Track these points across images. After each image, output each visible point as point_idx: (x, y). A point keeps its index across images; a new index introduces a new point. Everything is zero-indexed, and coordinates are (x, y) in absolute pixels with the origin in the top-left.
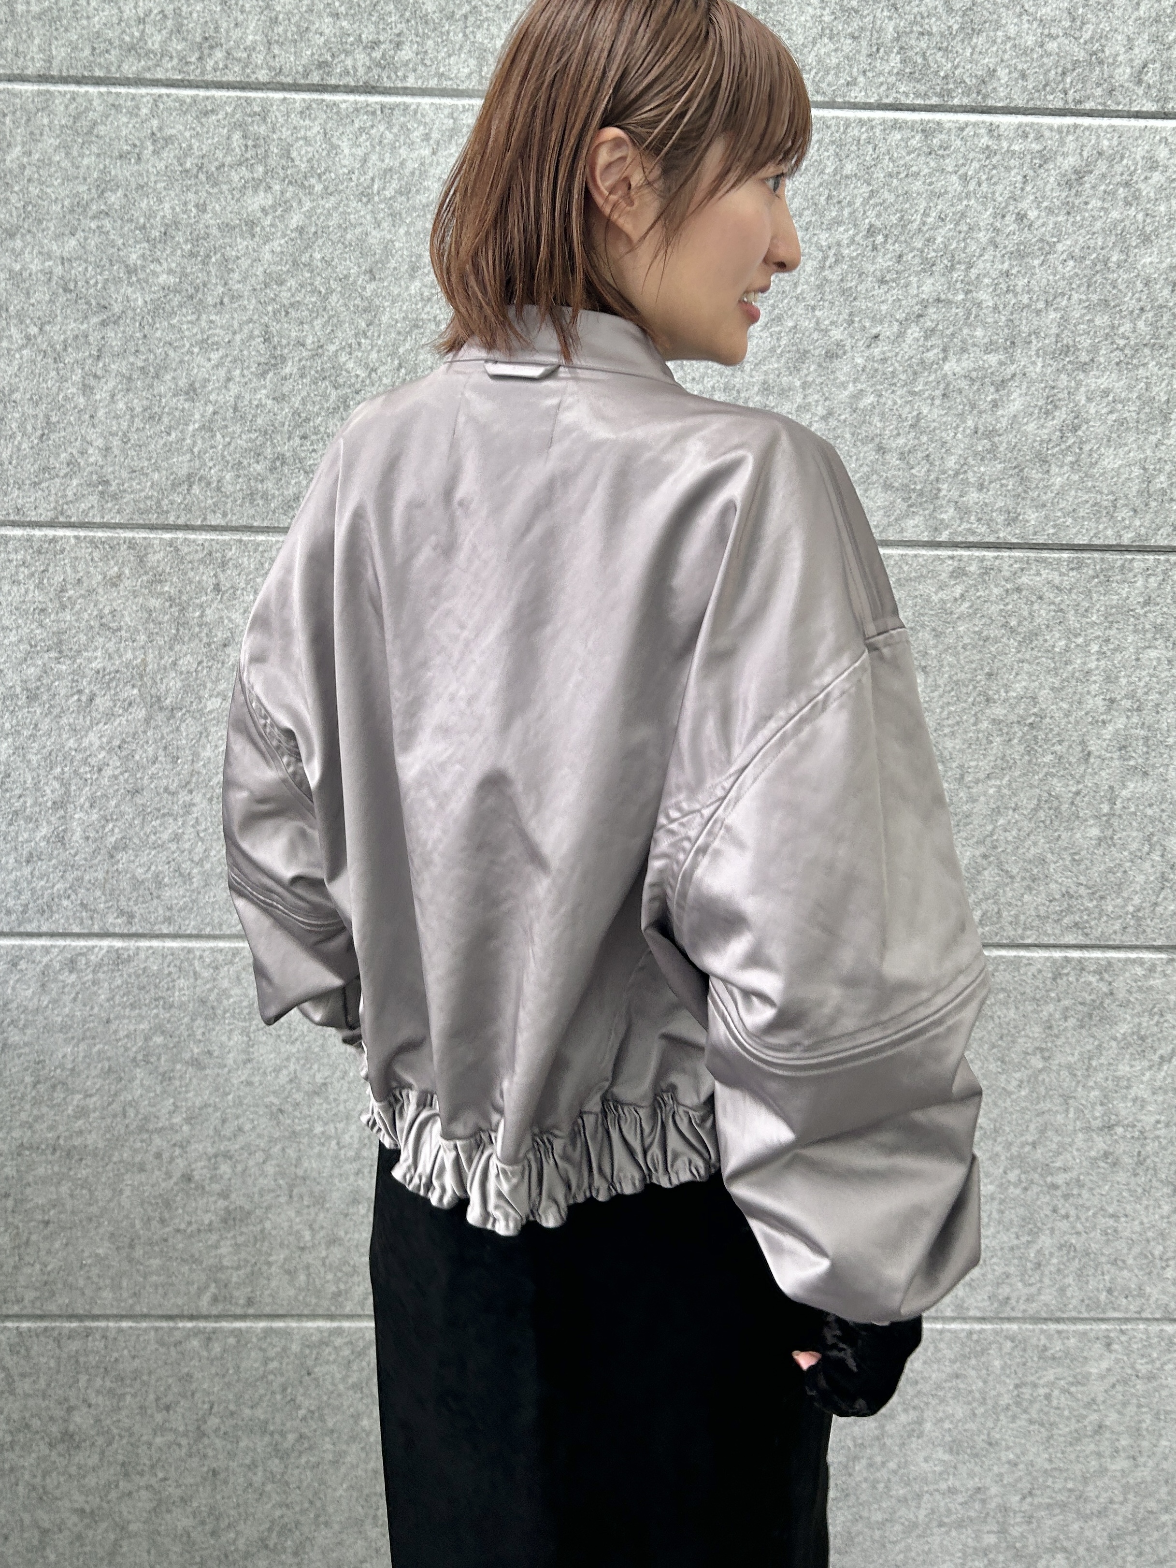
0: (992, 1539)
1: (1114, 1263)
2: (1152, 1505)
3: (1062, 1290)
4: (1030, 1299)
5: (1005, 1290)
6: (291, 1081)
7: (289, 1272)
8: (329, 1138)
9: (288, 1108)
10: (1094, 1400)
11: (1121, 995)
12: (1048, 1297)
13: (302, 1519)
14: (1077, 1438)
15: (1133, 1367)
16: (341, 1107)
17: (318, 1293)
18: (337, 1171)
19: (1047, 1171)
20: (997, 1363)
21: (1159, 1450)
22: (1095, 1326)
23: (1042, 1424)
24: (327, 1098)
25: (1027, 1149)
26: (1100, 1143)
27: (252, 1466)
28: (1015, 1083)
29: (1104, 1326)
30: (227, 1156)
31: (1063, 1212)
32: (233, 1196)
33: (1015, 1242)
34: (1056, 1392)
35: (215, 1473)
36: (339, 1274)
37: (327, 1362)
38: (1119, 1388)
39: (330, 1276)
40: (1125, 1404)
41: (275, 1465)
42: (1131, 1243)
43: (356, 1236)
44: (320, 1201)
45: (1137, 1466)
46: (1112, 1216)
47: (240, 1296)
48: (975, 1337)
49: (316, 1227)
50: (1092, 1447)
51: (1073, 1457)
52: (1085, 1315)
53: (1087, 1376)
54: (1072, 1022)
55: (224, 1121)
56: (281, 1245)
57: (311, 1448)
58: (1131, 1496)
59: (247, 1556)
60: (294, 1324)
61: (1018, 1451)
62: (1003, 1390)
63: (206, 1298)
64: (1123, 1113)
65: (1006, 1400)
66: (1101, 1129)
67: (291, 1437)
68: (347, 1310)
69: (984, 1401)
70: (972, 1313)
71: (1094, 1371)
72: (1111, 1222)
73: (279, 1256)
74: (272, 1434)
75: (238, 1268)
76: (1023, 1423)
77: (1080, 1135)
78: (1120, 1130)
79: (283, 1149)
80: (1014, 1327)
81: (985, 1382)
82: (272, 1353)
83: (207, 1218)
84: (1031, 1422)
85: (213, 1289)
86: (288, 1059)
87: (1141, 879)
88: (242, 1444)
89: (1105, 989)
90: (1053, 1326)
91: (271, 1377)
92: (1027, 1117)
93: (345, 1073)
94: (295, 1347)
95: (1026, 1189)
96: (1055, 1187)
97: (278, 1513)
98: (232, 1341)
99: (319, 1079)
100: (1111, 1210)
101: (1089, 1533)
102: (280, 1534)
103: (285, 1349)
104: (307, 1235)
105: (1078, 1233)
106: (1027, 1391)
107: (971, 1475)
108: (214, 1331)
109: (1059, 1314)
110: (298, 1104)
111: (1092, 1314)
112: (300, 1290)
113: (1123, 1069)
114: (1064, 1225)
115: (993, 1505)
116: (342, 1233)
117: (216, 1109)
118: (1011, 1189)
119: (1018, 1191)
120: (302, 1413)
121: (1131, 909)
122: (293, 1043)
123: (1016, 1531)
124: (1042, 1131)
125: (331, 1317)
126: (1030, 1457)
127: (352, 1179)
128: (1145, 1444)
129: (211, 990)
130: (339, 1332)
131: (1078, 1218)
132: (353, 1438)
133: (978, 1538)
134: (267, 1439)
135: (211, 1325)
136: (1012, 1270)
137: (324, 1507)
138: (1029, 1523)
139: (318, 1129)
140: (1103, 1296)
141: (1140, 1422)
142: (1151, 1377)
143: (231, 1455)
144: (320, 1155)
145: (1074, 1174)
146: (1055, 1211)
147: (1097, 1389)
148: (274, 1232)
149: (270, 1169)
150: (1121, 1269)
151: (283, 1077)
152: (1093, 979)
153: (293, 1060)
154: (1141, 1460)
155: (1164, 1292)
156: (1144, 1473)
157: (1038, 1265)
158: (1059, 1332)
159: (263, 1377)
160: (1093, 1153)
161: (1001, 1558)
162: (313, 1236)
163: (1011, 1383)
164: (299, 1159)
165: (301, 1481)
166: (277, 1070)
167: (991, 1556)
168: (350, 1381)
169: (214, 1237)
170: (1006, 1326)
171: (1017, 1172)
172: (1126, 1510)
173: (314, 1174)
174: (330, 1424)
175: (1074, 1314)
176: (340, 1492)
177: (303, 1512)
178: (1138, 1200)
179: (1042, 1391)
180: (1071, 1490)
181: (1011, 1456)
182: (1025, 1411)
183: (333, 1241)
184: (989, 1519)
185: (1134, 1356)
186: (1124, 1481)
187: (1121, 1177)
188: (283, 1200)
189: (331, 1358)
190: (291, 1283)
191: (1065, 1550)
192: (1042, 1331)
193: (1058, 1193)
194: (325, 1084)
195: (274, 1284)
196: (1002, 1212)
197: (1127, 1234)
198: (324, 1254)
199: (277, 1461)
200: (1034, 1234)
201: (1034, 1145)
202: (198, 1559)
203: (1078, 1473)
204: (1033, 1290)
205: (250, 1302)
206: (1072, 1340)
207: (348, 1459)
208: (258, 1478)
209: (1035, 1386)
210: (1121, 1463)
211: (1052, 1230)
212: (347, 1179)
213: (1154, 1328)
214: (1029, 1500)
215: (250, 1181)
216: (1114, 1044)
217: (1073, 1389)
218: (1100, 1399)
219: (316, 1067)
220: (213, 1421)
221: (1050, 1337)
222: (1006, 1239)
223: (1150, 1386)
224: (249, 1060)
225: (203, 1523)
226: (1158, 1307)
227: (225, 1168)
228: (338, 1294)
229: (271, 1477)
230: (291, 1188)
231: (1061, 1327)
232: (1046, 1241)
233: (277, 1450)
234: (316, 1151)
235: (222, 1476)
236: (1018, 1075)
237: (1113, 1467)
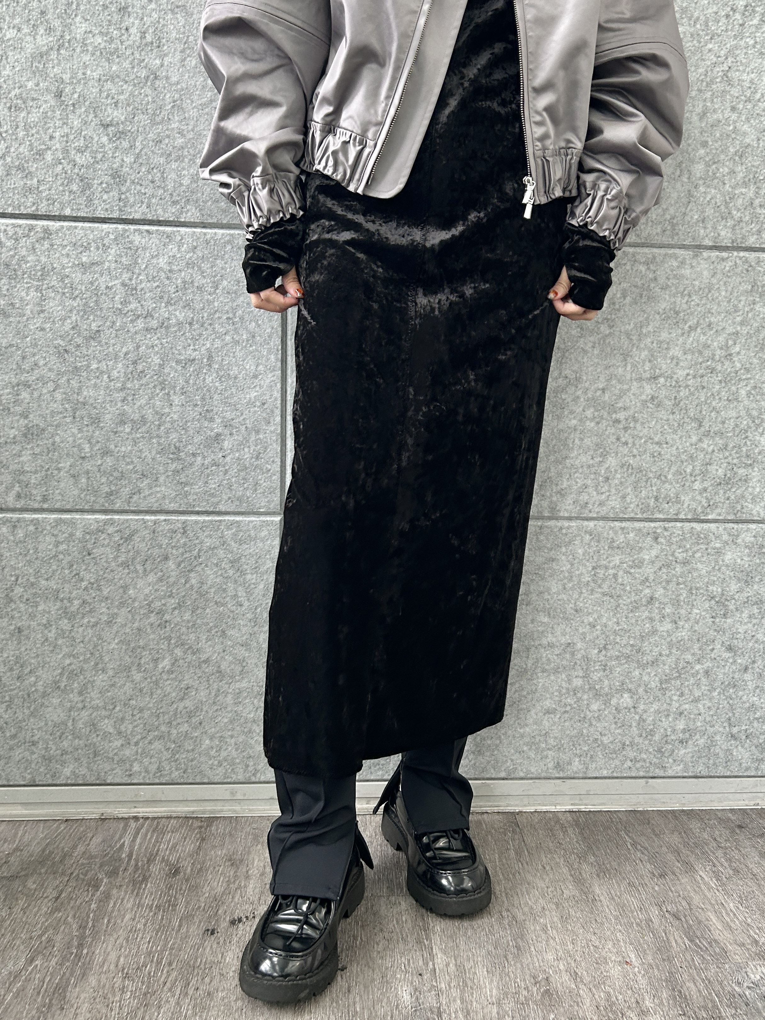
0: (578, 682)
1: (659, 477)
2: (689, 657)
3: (624, 497)
4: (601, 504)
5: (584, 497)
6: (73, 328)
7: (74, 476)
8: (102, 372)
9: (71, 348)
10: (647, 579)
11: (662, 280)
12: (615, 503)
13: (86, 666)
14: (635, 607)
15: (673, 555)
16: (111, 349)
17: (95, 492)
18: (108, 399)
19: (613, 409)
20: (580, 551)
21: (692, 616)
22: (647, 524)
23: (611, 597)
24: (100, 342)
25: (599, 393)
26: (648, 389)
27: (47, 626)
28: (590, 345)
29: (652, 525)
30: (27, 385)
31: (623, 440)
32: (31, 416)
33: (591, 462)
34: (621, 573)
35: (20, 630)
36: (111, 478)
37: (103, 546)
38: (664, 570)
39: (104, 480)
40: (668, 582)
41: (65, 624)
42: (671, 463)
43: (123, 449)
44: (96, 421)
45: (677, 628)
46: (657, 443)
47: (37, 493)
48: (564, 531)
49: (94, 441)
50: (647, 613)
51: (633, 621)
52: (639, 516)
53: (642, 562)
54: (628, 299)
55: (24, 358)
56: (68, 455)
57: (90, 611)
58: (674, 651)
59: (45, 695)
60: (77, 516)
61: (595, 616)
62: (584, 571)
63: (13, 494)
64: (664, 366)
65: (587, 578)
66: (649, 379)
67: (76, 602)
68: (117, 506)
69: (570, 579)
70: (561, 514)
71: (647, 557)
72: (657, 448)
73: (65, 464)
74: (62, 600)
75: (36, 472)
76: (598, 595)
77: (635, 383)
78: (662, 380)
79: (68, 380)
80: (591, 524)
81: (572, 565)
82: (61, 538)
83: (13, 432)
84: (604, 594)
85: (17, 488)
86: (71, 311)
87: (675, 195)
88: (40, 608)
89: (651, 276)
90: (617, 524)
91: (61, 556)
92: (599, 370)
93: (114, 323)
94: (79, 534)
95: (598, 423)
96: (618, 421)
97: (67, 662)
98: (32, 528)
99: (94, 326)
100: (656, 439)
101: (646, 678)
102: (69, 678)
103: (71, 535)
104: (87, 447)
105: (634, 456)
106: (601, 572)
107: (564, 634)
108: (19, 520)
109: (621, 515)
110: (78, 346)
111: (645, 516)
112: (82, 490)
113: (664, 335)
114: (625, 450)
115: (579, 656)
116: (112, 447)
117: (18, 348)
118: (588, 423)
119: (593, 424)
120: (84, 584)
121: (668, 217)
122: (74, 299)
123: (596, 676)
124: (609, 380)
125: (105, 512)
126: (604, 620)
127: (119, 404)
128: (683, 612)
129: (13, 256)
130: (112, 522)
131: (634, 444)
132: (122, 604)
133: (569, 681)
134: (58, 604)
135: (16, 516)
136: (589, 482)
137: (101, 657)
138: (604, 670)
139: (94, 366)
140: (652, 502)
141: (679, 595)
142: (685, 563)
143: (32, 616)
144: (95, 385)
145: (631, 412)
146: (618, 439)
147: (648, 570)
148: (62, 445)
149: (58, 396)
150: (664, 482)
151: (68, 325)
152: (643, 268)
153: (75, 312)
154: (681, 623)
155: (693, 499)
156: (684, 634)
157: (607, 479)
158: (622, 529)
159: (55, 556)
160: (644, 397)
161: (585, 697)
162: (92, 449)
163: (589, 566)
164: (80, 388)
165: (84, 637)
166: (63, 319)
167: (579, 695)
168: (120, 560)
169: (18, 448)
170: (586, 523)
171: (592, 410)
172: (671, 661)
173: (91, 401)
174: (105, 593)
175: (632, 515)
176: (113, 646)
177: (86, 661)
178: (675, 432)
179: (611, 572)
180: (632, 646)
181: (591, 620)
182: (600, 586)
183: (106, 452)
184: (578, 667)
185: (674, 547)
186: (669, 639)
187: (663, 414)
188: (68, 420)
189: (106, 542)
190: (76, 483)
191: (630, 691)
192: (611, 528)
193: (621, 426)
194: (98, 331)
195: (62, 485)
196: (581, 440)
197: (668, 456)
198: (99, 462)
199: (66, 621)
200: (604, 456)
201: (603, 390)
202: (7, 698)
203: (638, 634)
204: (603, 497)
205: (45, 499)
206: (632, 535)
207: (119, 620)
208: (51, 635)
209: (607, 568)
210: (667, 626)
211: (617, 453)
212: (116, 404)
213: (687, 525)
214: (604, 652)
215: (44, 404)
216: (657, 317)
217: (632, 571)
218: (651, 578)
219: (91, 317)
220: (19, 590)
221: (616, 533)
222: (584, 459)
223: (685, 569)
224: (43, 311)
225: (11, 670)
226: (690, 511)
227: (25, 395)
228: (111, 493)
229: (62, 634)
230: (75, 410)
231: (624, 524)
232: (611, 461)
233: (66, 613)
234: (93, 382)
235: (26, 632)
236: (592, 339)
237: (662, 629)
